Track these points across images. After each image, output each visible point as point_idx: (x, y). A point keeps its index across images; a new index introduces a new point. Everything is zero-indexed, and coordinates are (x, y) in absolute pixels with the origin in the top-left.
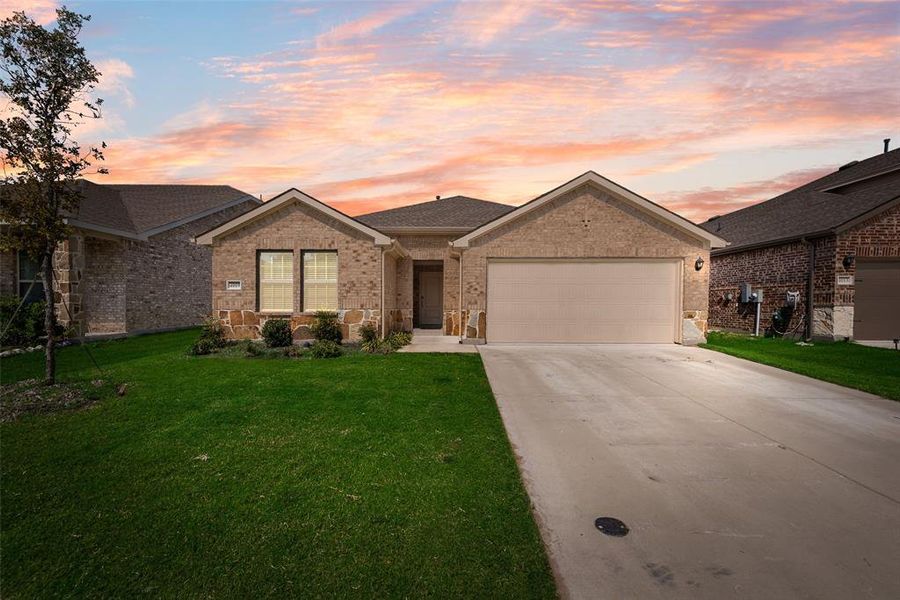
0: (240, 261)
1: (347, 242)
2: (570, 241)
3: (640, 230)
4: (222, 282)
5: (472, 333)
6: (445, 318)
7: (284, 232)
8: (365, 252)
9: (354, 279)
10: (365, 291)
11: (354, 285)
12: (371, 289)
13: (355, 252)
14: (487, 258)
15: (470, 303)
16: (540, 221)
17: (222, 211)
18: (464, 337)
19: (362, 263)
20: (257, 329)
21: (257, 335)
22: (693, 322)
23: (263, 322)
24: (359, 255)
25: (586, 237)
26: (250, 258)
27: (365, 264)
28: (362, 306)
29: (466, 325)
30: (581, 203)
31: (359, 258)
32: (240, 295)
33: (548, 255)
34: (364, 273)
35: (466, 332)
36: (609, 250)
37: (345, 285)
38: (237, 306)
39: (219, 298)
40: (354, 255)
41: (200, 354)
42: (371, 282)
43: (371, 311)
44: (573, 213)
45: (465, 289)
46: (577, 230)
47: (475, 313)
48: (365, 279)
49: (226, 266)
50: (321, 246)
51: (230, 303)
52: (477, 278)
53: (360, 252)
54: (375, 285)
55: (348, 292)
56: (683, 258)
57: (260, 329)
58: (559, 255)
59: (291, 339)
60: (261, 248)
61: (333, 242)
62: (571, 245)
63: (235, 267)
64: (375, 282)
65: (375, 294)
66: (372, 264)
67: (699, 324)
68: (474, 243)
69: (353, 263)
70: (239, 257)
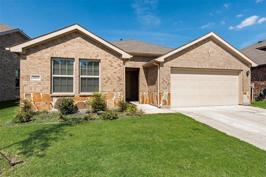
0: (40, 63)
1: (106, 56)
2: (204, 61)
3: (228, 58)
4: (27, 76)
5: (165, 103)
6: (141, 96)
7: (69, 48)
8: (115, 61)
9: (109, 76)
10: (115, 82)
11: (110, 79)
12: (119, 81)
13: (110, 61)
14: (171, 67)
15: (164, 89)
16: (192, 52)
17: (3, 36)
18: (161, 105)
19: (114, 67)
20: (51, 104)
21: (51, 108)
22: (246, 96)
23: (55, 100)
24: (112, 63)
25: (209, 60)
26: (46, 62)
27: (116, 68)
28: (114, 90)
29: (162, 99)
30: (208, 45)
31: (112, 65)
32: (40, 84)
33: (195, 67)
34: (115, 73)
35: (162, 103)
36: (218, 66)
37: (104, 79)
38: (38, 90)
39: (25, 85)
40: (110, 63)
41: (24, 122)
42: (119, 78)
43: (119, 93)
44: (204, 49)
45: (161, 82)
46: (206, 57)
47: (166, 93)
48: (116, 76)
49: (30, 66)
50: (91, 57)
51: (33, 89)
52: (166, 76)
53: (113, 61)
54: (121, 79)
55: (106, 82)
56: (242, 70)
57: (53, 104)
58: (200, 68)
59: (77, 109)
60: (54, 56)
61: (98, 56)
62: (204, 63)
63: (36, 67)
64: (121, 77)
65: (121, 84)
66: (119, 68)
67: (248, 97)
68: (166, 60)
69: (109, 67)
70: (39, 61)
